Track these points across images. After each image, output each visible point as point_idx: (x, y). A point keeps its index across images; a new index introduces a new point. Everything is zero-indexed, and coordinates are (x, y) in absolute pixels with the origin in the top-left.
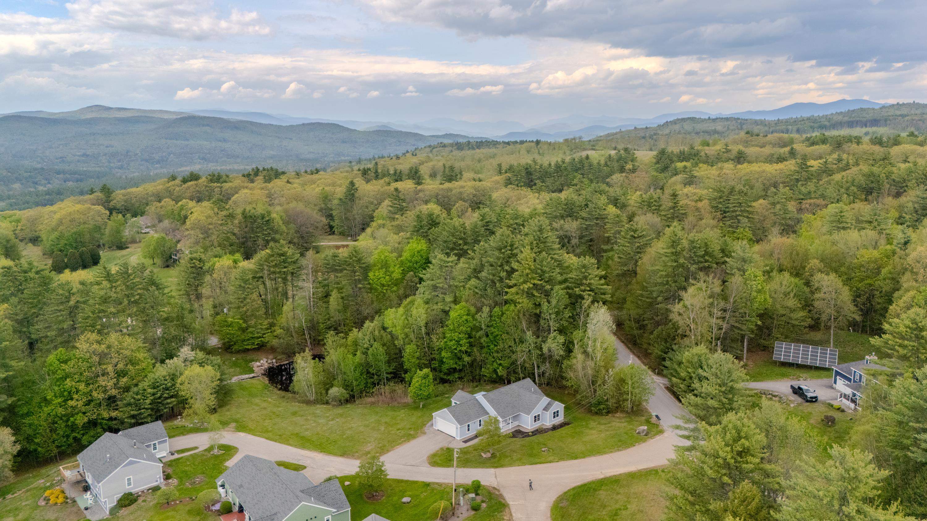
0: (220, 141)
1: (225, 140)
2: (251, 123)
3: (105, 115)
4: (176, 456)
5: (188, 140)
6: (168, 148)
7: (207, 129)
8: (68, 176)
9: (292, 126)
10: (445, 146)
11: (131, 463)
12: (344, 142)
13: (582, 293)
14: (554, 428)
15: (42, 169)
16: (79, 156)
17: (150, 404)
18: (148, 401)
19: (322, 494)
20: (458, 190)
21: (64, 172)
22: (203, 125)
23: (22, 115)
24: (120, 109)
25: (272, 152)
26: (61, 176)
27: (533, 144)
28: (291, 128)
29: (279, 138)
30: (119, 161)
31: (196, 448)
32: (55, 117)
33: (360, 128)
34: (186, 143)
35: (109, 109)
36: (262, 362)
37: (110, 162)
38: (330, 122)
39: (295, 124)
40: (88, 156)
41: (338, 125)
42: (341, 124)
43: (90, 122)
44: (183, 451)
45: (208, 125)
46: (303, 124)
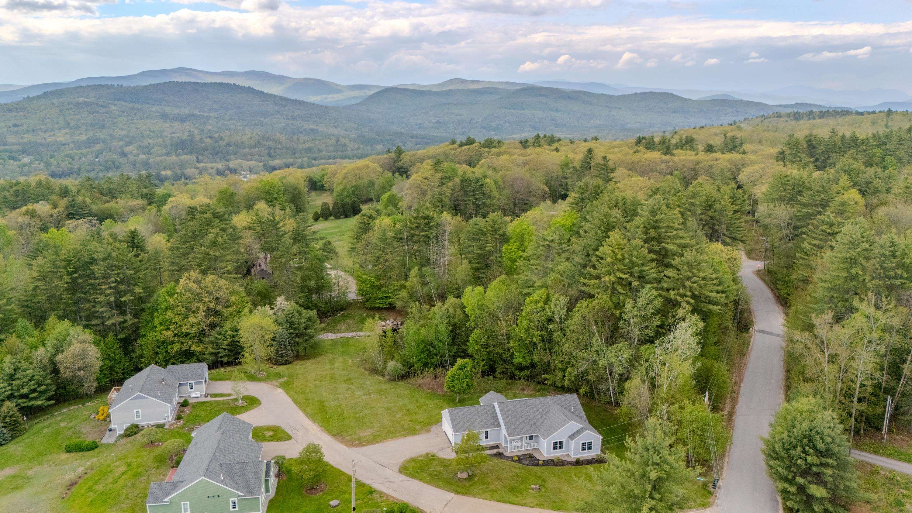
0: (552, 110)
1: (557, 110)
2: (585, 93)
3: (461, 87)
4: (208, 399)
5: (524, 109)
6: (505, 117)
7: (543, 99)
8: (419, 140)
9: (624, 96)
10: (780, 116)
11: (139, 397)
12: (674, 112)
13: (678, 298)
14: (578, 463)
15: (401, 133)
16: (433, 123)
17: (228, 345)
18: (225, 342)
19: (239, 474)
20: (709, 163)
21: (417, 137)
22: (540, 95)
23: (399, 87)
24: (474, 82)
25: (598, 122)
26: (414, 140)
27: (884, 115)
28: (624, 98)
29: (608, 107)
30: (463, 128)
31: (230, 395)
32: (424, 89)
33: (695, 97)
34: (522, 112)
35: (464, 81)
36: (388, 322)
37: (455, 129)
38: (663, 91)
39: (627, 94)
40: (440, 123)
41: (671, 94)
42: (675, 93)
43: (448, 93)
44: (216, 395)
45: (544, 95)
46: (636, 94)
